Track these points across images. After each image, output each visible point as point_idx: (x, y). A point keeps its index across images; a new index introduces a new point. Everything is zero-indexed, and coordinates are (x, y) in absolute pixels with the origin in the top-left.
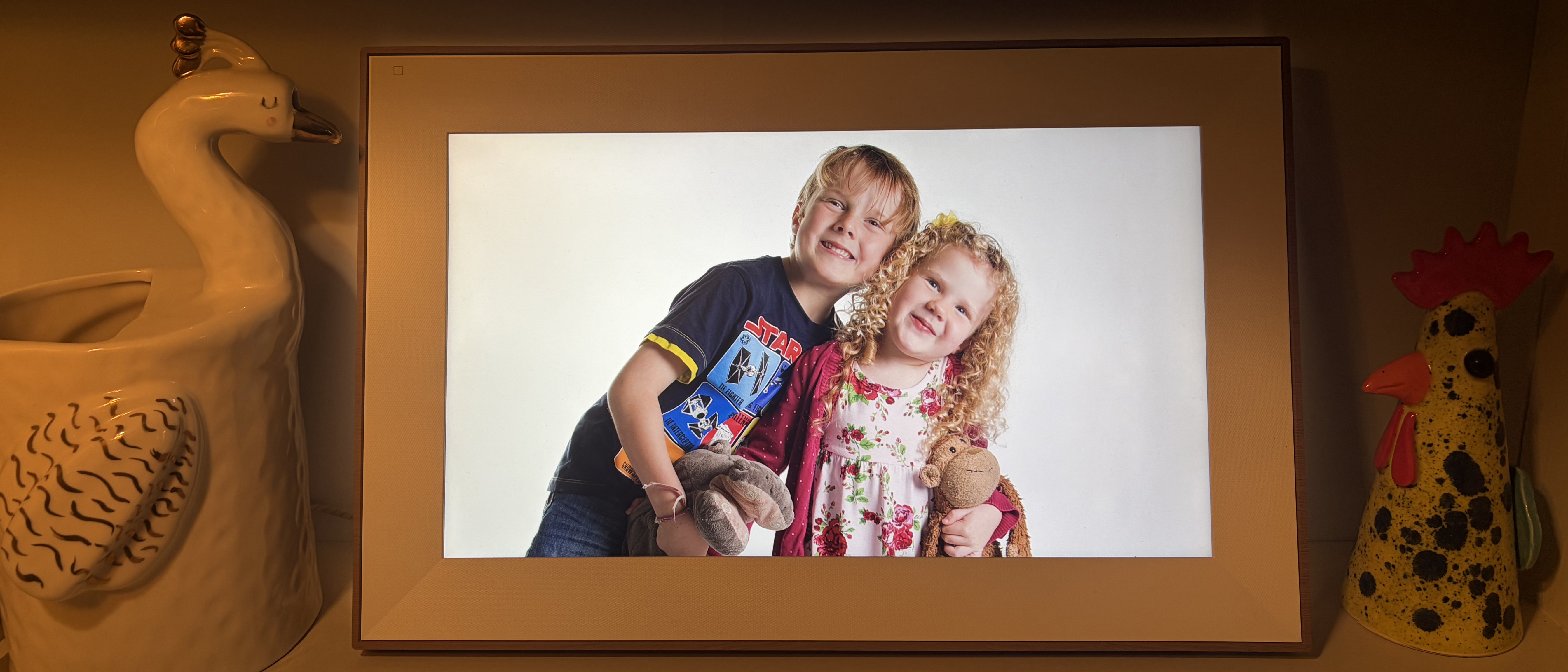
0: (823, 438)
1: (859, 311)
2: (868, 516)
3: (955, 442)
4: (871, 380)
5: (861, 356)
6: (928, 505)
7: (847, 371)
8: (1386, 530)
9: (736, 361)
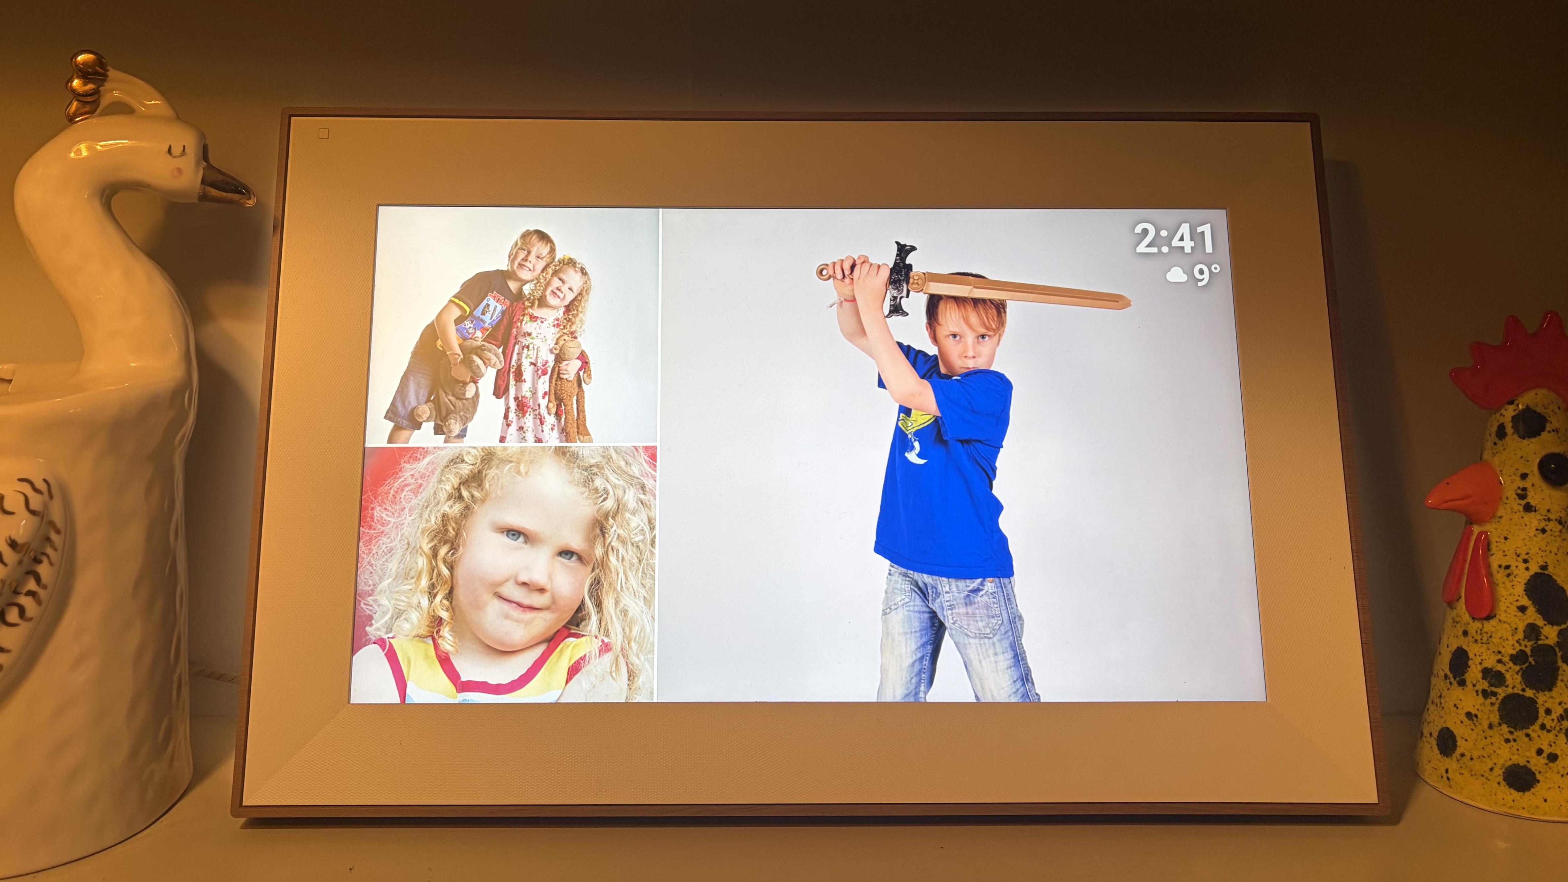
0: (516, 336)
1: (532, 290)
2: (532, 364)
3: (565, 337)
4: (536, 315)
5: (531, 307)
6: (555, 360)
7: (526, 312)
8: (1463, 673)
9: (485, 307)
